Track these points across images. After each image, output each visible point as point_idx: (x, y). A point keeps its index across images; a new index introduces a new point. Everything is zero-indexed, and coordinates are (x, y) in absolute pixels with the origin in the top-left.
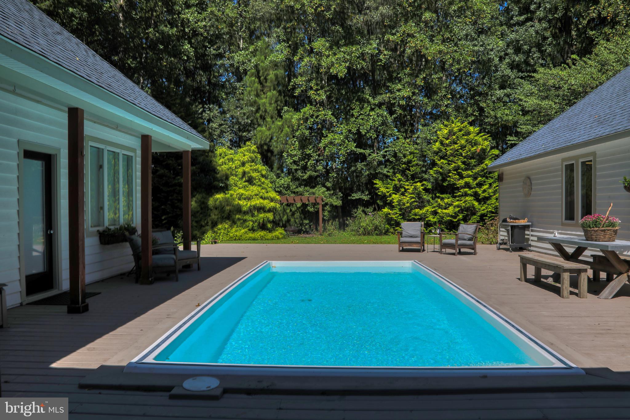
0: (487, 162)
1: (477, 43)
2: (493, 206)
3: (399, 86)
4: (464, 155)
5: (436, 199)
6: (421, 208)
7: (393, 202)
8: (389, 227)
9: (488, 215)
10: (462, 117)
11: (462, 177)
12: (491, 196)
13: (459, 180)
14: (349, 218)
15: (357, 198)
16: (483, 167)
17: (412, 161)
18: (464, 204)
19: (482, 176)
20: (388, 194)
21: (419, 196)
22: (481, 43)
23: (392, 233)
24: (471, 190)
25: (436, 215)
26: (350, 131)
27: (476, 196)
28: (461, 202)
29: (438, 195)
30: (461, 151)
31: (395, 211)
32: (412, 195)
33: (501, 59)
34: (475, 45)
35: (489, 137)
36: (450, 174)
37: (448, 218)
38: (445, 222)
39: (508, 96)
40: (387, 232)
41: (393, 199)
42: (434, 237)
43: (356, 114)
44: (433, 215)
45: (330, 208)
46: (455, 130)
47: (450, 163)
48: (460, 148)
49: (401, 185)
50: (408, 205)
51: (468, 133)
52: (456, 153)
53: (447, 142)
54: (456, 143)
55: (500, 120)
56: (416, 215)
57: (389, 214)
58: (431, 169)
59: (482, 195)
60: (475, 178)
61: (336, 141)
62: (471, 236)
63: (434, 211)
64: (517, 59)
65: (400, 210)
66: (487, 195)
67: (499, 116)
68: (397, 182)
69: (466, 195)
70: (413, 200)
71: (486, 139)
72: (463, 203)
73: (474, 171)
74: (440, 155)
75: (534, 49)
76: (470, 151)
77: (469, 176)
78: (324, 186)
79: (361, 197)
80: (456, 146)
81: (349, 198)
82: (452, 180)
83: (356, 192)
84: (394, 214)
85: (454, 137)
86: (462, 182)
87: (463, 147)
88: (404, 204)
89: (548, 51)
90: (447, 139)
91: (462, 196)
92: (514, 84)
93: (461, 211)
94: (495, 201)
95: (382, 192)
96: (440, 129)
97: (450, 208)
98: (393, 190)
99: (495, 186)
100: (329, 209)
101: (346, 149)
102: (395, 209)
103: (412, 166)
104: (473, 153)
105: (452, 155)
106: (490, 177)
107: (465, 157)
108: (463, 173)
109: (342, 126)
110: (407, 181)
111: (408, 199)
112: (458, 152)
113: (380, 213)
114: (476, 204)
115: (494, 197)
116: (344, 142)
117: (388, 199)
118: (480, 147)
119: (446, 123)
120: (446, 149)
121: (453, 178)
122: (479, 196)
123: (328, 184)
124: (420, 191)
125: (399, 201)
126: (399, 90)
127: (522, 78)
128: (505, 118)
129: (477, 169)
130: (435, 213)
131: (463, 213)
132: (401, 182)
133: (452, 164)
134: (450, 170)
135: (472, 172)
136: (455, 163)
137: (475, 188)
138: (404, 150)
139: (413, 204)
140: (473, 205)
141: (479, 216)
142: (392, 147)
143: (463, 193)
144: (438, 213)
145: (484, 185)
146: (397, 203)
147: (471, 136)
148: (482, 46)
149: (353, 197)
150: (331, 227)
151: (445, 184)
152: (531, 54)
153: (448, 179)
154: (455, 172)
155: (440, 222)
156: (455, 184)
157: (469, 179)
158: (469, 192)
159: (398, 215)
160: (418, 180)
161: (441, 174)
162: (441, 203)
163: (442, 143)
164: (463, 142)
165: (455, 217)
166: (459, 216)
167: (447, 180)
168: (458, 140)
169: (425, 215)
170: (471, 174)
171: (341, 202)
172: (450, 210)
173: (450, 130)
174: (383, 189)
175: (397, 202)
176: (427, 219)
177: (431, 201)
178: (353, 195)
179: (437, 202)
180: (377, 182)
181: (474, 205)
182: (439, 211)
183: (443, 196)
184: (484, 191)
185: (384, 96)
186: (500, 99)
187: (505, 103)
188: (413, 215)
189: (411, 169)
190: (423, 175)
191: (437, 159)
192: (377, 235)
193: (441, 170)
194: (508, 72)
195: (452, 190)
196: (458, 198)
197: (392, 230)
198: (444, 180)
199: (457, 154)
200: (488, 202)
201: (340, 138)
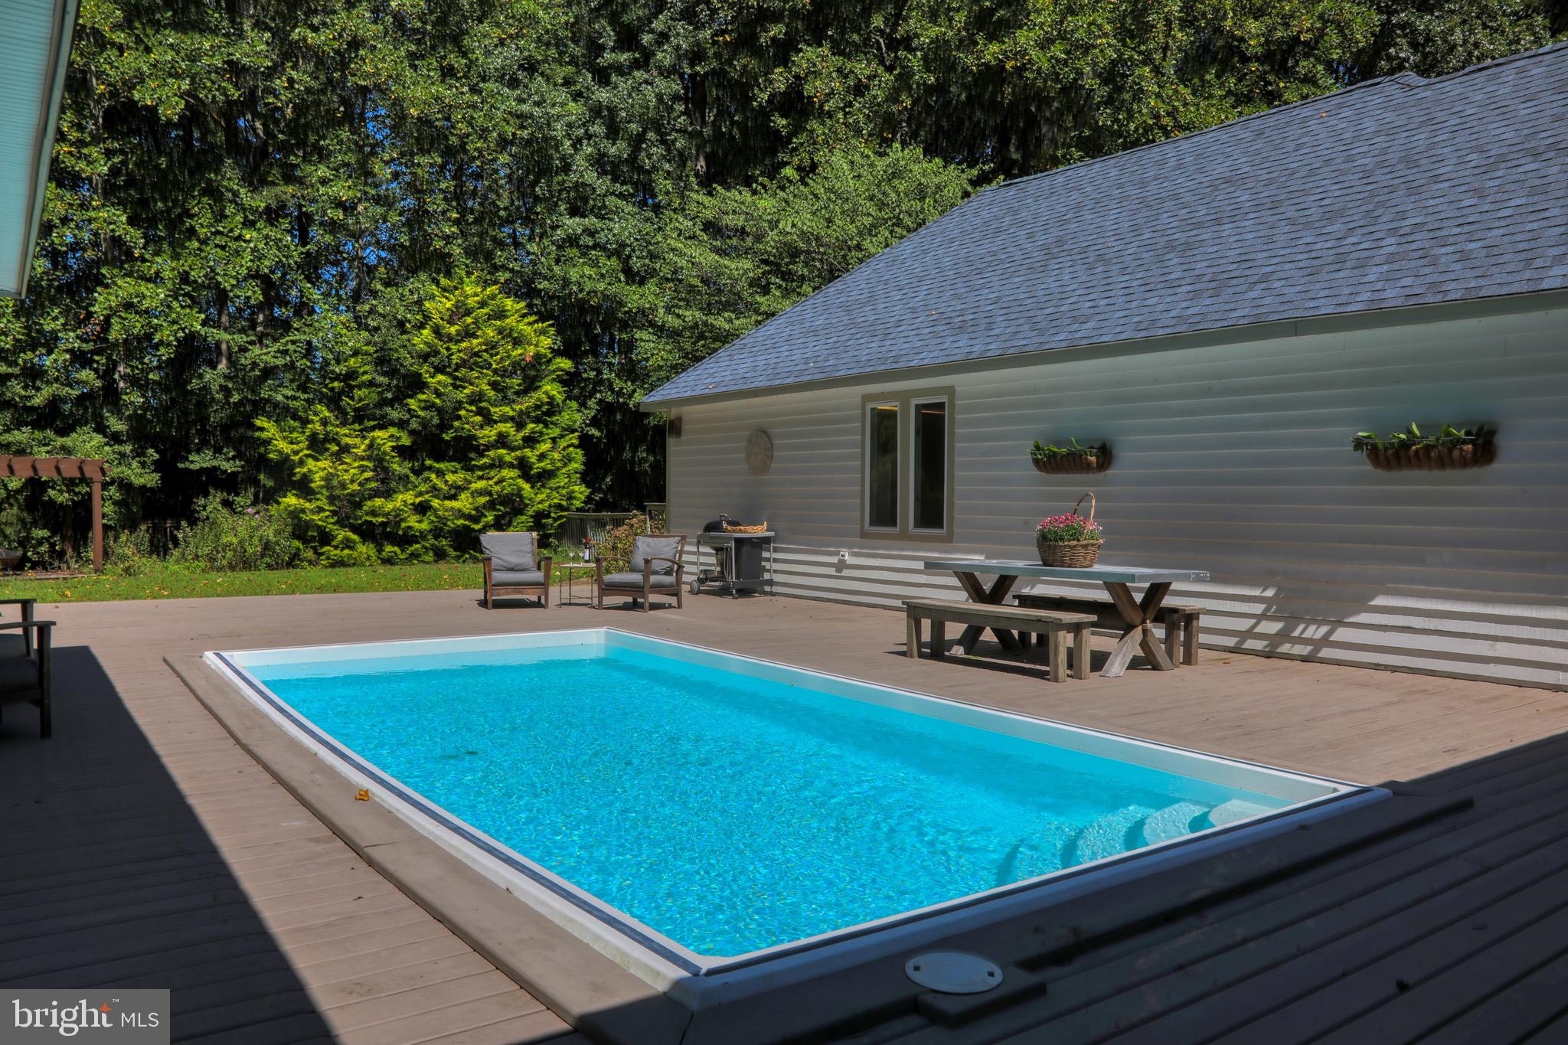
0: (549, 387)
1: (525, 96)
2: (564, 492)
3: (323, 171)
4: (494, 366)
5: (426, 474)
6: (388, 494)
7: (312, 481)
8: (301, 547)
9: (552, 515)
10: (482, 270)
11: (489, 421)
12: (558, 469)
13: (482, 427)
14: (184, 523)
15: (204, 465)
16: (538, 399)
17: (357, 372)
18: (497, 488)
19: (537, 420)
20: (296, 458)
21: (380, 463)
22: (536, 98)
23: (310, 562)
24: (513, 454)
25: (424, 515)
26: (185, 278)
27: (523, 466)
28: (491, 482)
29: (428, 462)
30: (486, 355)
31: (319, 503)
32: (365, 463)
33: (577, 144)
34: (520, 100)
35: (550, 326)
36: (462, 413)
37: (460, 522)
38: (449, 532)
39: (592, 234)
40: (293, 561)
41: (310, 471)
42: (571, 568)
43: (203, 232)
44: (419, 513)
45: (121, 494)
46: (472, 302)
47: (458, 383)
48: (484, 347)
49: (327, 434)
50: (355, 487)
51: (501, 314)
52: (473, 361)
53: (453, 330)
54: (474, 336)
55: (575, 288)
56: (373, 513)
57: (303, 511)
58: (411, 397)
59: (539, 466)
60: (520, 426)
61: (146, 304)
62: (670, 564)
63: (421, 503)
64: (613, 150)
65: (332, 499)
66: (549, 467)
67: (574, 279)
68: (318, 427)
69: (500, 464)
70: (367, 475)
71: (543, 332)
72: (496, 483)
73: (517, 407)
74: (432, 363)
75: (651, 135)
76: (509, 357)
77: (505, 419)
78: (101, 429)
79: (215, 463)
80: (475, 342)
81: (181, 466)
82: (466, 426)
83: (198, 451)
84: (313, 512)
85: (469, 320)
86: (488, 434)
87: (491, 347)
88: (343, 486)
89: (678, 145)
90: (451, 322)
91: (492, 466)
92: (604, 207)
93: (491, 505)
94: (566, 480)
95: (280, 452)
96: (432, 297)
97: (463, 496)
98: (308, 448)
99: (565, 444)
100: (117, 496)
101: (175, 327)
102: (318, 499)
103: (359, 387)
104: (516, 365)
105: (463, 363)
106: (552, 423)
107: (495, 371)
108: (493, 410)
109: (159, 259)
110: (343, 424)
111: (352, 471)
112: (480, 357)
113: (273, 509)
114: (526, 486)
115: (564, 471)
116: (169, 307)
117: (298, 470)
118: (531, 351)
119: (444, 282)
120: (448, 349)
121: (469, 421)
122: (531, 468)
123: (116, 425)
124: (385, 453)
125: (328, 479)
126: (324, 182)
127: (621, 196)
128: (588, 286)
129: (527, 402)
130: (422, 509)
131: (494, 509)
132: (329, 428)
133: (465, 388)
134: (460, 402)
135: (513, 409)
136: (471, 384)
137: (518, 448)
138: (337, 343)
139: (368, 486)
140: (520, 489)
141: (531, 516)
142: (305, 332)
143: (493, 459)
144: (431, 507)
145: (539, 442)
146: (323, 483)
147: (510, 321)
148: (537, 104)
149: (192, 462)
150: (127, 545)
151: (446, 437)
152: (644, 146)
153: (456, 424)
154: (474, 408)
155: (437, 532)
156: (475, 438)
157: (509, 425)
158: (508, 459)
159: (327, 513)
160: (372, 423)
161: (440, 411)
162: (440, 484)
163: (437, 331)
164: (491, 333)
165: (475, 519)
166: (486, 516)
167: (452, 427)
168: (479, 328)
169: (398, 512)
170: (511, 413)
171: (156, 476)
172: (464, 503)
173: (458, 301)
174: (282, 445)
175: (322, 479)
176: (403, 525)
177: (413, 478)
178: (191, 458)
179: (428, 479)
180: (266, 425)
181: (523, 489)
182: (435, 503)
183: (442, 466)
184: (542, 457)
185: (278, 190)
186: (572, 241)
187: (584, 251)
188: (367, 514)
189: (357, 393)
190: (388, 409)
191: (427, 372)
192: (269, 567)
193: (437, 401)
194: (591, 176)
195: (464, 451)
196: (481, 473)
197: (309, 554)
198: (444, 426)
199: (476, 363)
200: (552, 483)
201: (157, 295)
